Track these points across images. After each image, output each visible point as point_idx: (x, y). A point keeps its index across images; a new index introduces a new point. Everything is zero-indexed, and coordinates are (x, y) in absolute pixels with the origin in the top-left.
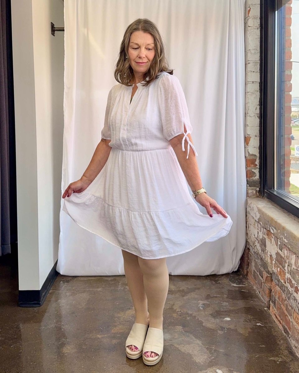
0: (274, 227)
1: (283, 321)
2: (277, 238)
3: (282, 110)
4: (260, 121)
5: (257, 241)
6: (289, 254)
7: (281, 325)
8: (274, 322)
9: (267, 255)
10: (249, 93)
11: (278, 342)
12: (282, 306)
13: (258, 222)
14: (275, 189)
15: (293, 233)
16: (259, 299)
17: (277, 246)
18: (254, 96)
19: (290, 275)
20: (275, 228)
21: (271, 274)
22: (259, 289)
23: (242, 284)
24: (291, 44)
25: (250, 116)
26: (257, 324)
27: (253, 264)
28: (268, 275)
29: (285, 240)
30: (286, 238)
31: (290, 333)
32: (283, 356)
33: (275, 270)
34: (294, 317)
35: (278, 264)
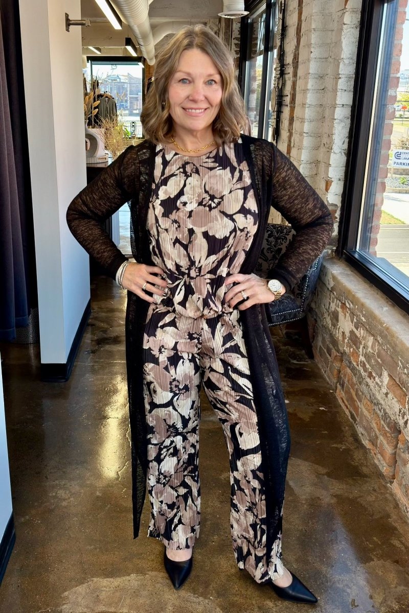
0: (351, 301)
1: (351, 406)
2: (353, 314)
3: (378, 145)
4: (347, 160)
5: (327, 313)
6: (366, 335)
7: (348, 410)
8: (341, 406)
9: (339, 331)
10: (336, 121)
11: (343, 429)
12: (351, 390)
13: (331, 291)
14: (357, 250)
15: (373, 312)
16: (324, 379)
17: (352, 323)
18: (343, 124)
19: (365, 357)
20: (352, 303)
21: (342, 353)
22: (325, 368)
23: (305, 361)
24: (401, 51)
25: (335, 153)
26: (320, 408)
27: (320, 339)
28: (338, 354)
29: (363, 318)
30: (364, 316)
31: (358, 420)
32: (347, 444)
33: (347, 350)
34: (365, 403)
35: (351, 344)
